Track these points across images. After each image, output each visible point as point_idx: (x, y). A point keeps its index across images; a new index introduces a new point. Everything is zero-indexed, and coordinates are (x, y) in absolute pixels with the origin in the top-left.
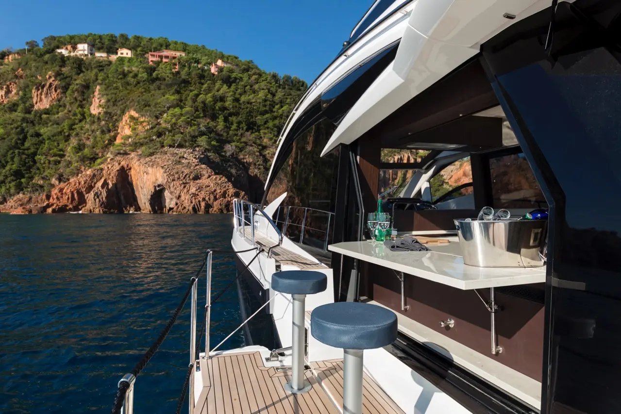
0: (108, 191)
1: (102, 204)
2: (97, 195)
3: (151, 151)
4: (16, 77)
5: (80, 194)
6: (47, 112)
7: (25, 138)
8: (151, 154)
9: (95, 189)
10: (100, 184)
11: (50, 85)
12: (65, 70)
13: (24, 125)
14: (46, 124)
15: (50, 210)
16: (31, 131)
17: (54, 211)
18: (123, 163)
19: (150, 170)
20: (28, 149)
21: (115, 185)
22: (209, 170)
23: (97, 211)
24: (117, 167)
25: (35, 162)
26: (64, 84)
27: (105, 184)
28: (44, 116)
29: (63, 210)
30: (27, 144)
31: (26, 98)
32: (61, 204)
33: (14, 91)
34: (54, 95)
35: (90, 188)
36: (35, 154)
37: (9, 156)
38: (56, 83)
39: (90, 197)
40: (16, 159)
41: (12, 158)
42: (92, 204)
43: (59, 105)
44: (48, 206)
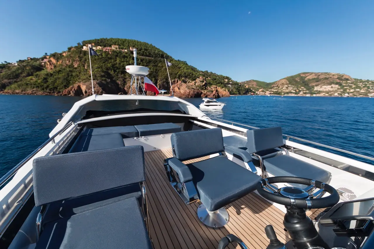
0: (75, 91)
1: (74, 94)
2: (73, 92)
3: (86, 81)
4: (71, 57)
5: (69, 91)
6: (76, 68)
7: (68, 76)
8: (85, 82)
9: (72, 90)
10: (73, 89)
11: (77, 60)
12: (81, 55)
13: (69, 72)
14: (74, 72)
15: (62, 95)
16: (70, 74)
17: (63, 95)
18: (79, 84)
19: (84, 86)
20: (69, 79)
21: (77, 90)
22: (98, 86)
23: (73, 95)
24: (77, 85)
25: (69, 83)
26: (80, 60)
27: (74, 89)
28: (74, 70)
29: (65, 95)
30: (69, 78)
31: (72, 64)
32: (65, 94)
33: (71, 61)
34: (78, 63)
35: (71, 90)
36: (70, 81)
37: (64, 81)
38: (78, 59)
39: (71, 92)
40: (65, 82)
41: (64, 82)
42: (72, 94)
43: (79, 66)
44: (62, 94)
